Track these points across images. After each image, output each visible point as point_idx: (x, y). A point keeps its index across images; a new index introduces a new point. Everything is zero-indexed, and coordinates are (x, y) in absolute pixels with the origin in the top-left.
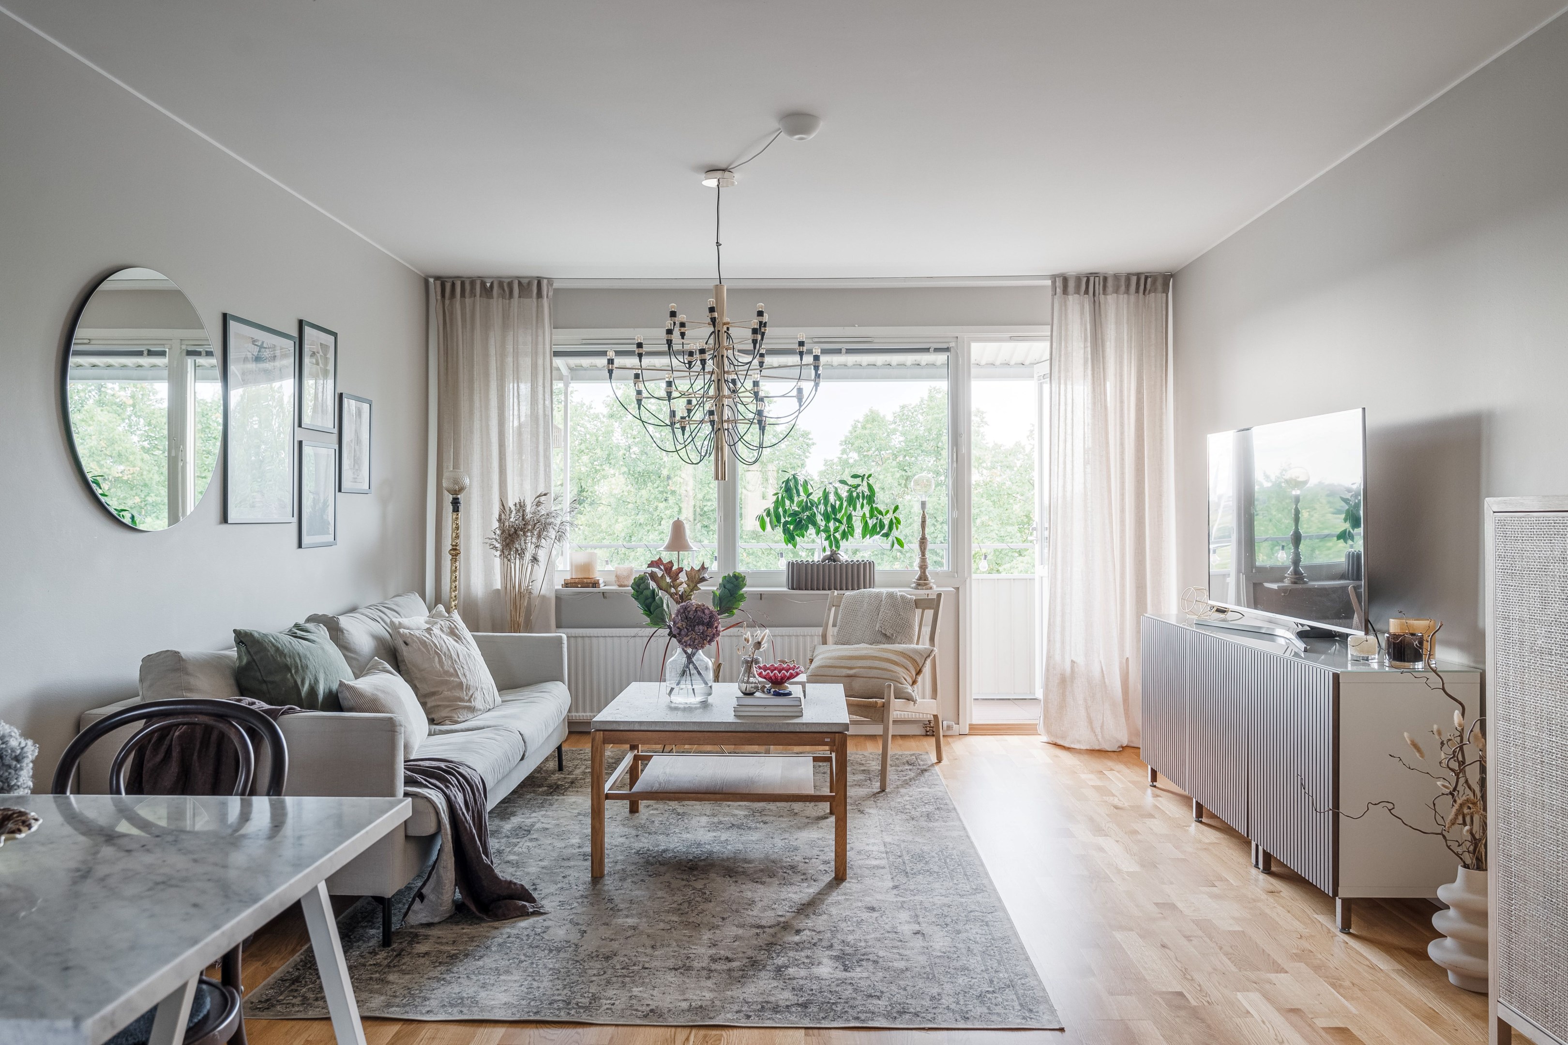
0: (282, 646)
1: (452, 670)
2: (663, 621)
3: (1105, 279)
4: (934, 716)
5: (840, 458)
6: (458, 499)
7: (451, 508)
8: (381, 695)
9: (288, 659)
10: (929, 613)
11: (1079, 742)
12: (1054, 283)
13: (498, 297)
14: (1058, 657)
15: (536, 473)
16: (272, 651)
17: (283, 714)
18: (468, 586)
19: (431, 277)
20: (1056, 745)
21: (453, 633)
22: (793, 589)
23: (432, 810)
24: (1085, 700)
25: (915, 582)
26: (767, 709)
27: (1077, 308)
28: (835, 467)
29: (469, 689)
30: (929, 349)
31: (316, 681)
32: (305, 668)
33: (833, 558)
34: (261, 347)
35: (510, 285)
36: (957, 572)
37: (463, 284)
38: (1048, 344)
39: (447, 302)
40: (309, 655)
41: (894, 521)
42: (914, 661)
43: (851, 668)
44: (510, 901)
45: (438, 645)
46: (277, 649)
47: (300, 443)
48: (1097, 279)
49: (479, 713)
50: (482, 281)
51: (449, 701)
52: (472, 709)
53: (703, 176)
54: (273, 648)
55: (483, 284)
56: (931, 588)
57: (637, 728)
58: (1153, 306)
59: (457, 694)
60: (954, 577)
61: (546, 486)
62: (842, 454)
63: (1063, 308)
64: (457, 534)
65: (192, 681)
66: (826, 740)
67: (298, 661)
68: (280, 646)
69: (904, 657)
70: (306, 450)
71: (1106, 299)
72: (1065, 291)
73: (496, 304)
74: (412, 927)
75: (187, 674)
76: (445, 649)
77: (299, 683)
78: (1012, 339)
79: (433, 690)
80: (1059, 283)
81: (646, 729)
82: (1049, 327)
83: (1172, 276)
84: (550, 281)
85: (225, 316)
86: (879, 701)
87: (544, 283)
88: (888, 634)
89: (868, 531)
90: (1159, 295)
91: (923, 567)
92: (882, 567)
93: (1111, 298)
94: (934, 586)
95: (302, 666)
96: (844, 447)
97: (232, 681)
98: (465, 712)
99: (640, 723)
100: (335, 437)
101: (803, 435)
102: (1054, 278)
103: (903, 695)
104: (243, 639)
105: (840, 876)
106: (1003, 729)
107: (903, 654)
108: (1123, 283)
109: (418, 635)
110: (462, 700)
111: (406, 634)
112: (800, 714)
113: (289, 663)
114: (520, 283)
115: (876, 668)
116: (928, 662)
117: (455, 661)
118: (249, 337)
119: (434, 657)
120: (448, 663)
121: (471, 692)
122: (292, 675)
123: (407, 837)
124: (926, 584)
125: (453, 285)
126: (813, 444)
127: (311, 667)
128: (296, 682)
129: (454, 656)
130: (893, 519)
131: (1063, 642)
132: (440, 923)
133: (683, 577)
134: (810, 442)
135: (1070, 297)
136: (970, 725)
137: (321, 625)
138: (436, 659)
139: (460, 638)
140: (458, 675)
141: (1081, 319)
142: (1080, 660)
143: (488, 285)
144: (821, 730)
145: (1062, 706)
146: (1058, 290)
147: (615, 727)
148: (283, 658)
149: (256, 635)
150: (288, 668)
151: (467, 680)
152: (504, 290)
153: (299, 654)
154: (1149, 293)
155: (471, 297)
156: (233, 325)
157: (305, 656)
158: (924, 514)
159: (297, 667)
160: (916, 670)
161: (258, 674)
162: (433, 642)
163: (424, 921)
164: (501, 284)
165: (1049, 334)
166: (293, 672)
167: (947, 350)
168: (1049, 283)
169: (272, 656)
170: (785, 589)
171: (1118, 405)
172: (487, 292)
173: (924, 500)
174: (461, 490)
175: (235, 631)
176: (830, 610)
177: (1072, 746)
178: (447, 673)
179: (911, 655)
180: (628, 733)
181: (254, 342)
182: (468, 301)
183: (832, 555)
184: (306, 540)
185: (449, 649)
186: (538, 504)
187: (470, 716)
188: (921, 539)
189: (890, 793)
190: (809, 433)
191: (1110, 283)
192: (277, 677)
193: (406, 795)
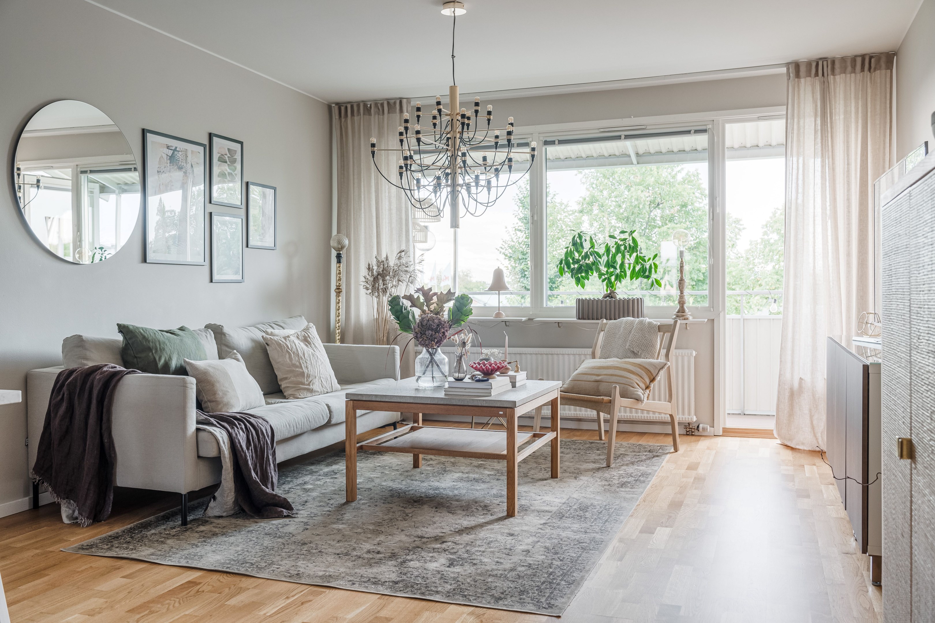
0: (148, 335)
1: (298, 364)
2: (410, 328)
3: (833, 62)
4: (670, 415)
5: (762, 239)
6: (340, 254)
7: (336, 260)
8: (211, 370)
9: (151, 344)
10: (667, 335)
11: (803, 444)
12: (788, 69)
13: (375, 114)
14: (788, 375)
15: (400, 236)
16: (140, 338)
17: (127, 374)
18: (358, 316)
19: (333, 103)
20: (787, 446)
21: (306, 340)
22: (579, 319)
23: (214, 440)
24: (810, 410)
25: (675, 314)
26: (467, 390)
27: (809, 89)
28: (758, 246)
29: (309, 377)
30: (690, 131)
31: (170, 359)
32: (162, 350)
33: (611, 295)
34: (175, 150)
35: (382, 105)
36: (713, 307)
37: (352, 107)
38: (784, 121)
39: (343, 120)
40: (167, 342)
41: (653, 266)
42: (648, 372)
43: (598, 375)
44: (273, 507)
45: (289, 346)
46: (144, 337)
47: (211, 214)
48: (825, 63)
49: (317, 393)
50: (364, 104)
51: (295, 384)
52: (311, 391)
53: (442, 7)
54: (141, 336)
55: (365, 105)
56: (687, 319)
57: (374, 399)
58: (879, 81)
59: (300, 379)
60: (710, 311)
61: (406, 246)
62: (764, 235)
63: (796, 88)
64: (340, 277)
65: (88, 353)
66: (500, 413)
67: (158, 346)
68: (146, 335)
69: (640, 368)
70: (215, 218)
71: (834, 79)
72: (798, 75)
73: (374, 119)
74: (209, 517)
75: (86, 349)
76: (294, 349)
77: (157, 359)
78: (759, 119)
79: (285, 376)
80: (792, 70)
81: (379, 400)
82: (785, 107)
83: (894, 54)
84: (408, 100)
85: (143, 131)
86: (606, 398)
87: (404, 102)
88: (635, 352)
89: (635, 275)
90: (883, 71)
91: (682, 302)
92: (648, 303)
93: (840, 79)
94: (691, 318)
95: (160, 348)
96: (766, 229)
97: (119, 357)
98: (305, 392)
99: (376, 396)
100: (243, 212)
101: (735, 222)
102: (788, 65)
103: (633, 396)
104: (122, 329)
105: (510, 513)
106: (754, 433)
107: (640, 366)
108: (849, 64)
109: (276, 340)
110: (303, 384)
111: (267, 338)
112: (489, 395)
113: (151, 346)
114: (388, 103)
115: (616, 375)
116: (662, 373)
117: (301, 358)
118: (164, 144)
119: (286, 354)
120: (295, 359)
121: (311, 379)
123: (199, 457)
124: (683, 316)
125: (346, 108)
126: (744, 229)
127: (167, 349)
128: (155, 359)
129: (301, 354)
130: (653, 264)
131: (793, 363)
132: (227, 516)
133: (435, 298)
134: (741, 227)
135: (802, 80)
136: (723, 428)
137: (210, 330)
138: (287, 356)
139: (309, 343)
140: (302, 367)
141: (813, 97)
142: (808, 378)
143: (369, 106)
144: (496, 406)
145: (791, 414)
146: (791, 75)
147: (360, 398)
149: (131, 327)
150: (150, 349)
151: (308, 371)
152: (379, 109)
153: (159, 341)
154: (875, 70)
155: (358, 115)
156: (150, 137)
157: (164, 343)
158: (682, 261)
159: (156, 349)
160: (650, 378)
161: (132, 352)
162: (286, 344)
163: (217, 514)
164: (376, 104)
165: (785, 113)
166: (154, 352)
167: (705, 131)
168: (784, 70)
169: (140, 341)
170: (575, 319)
171: (846, 166)
172: (368, 110)
173: (682, 250)
174: (342, 248)
175: (118, 324)
176: (599, 334)
177: (798, 447)
178: (294, 365)
179: (647, 367)
180: (369, 402)
181: (168, 147)
182: (356, 118)
183: (610, 294)
184: (216, 277)
185: (297, 350)
186: (400, 258)
187: (309, 394)
188: (680, 281)
189: (612, 468)
190: (740, 220)
191: (837, 65)
192: (143, 355)
193: (198, 430)
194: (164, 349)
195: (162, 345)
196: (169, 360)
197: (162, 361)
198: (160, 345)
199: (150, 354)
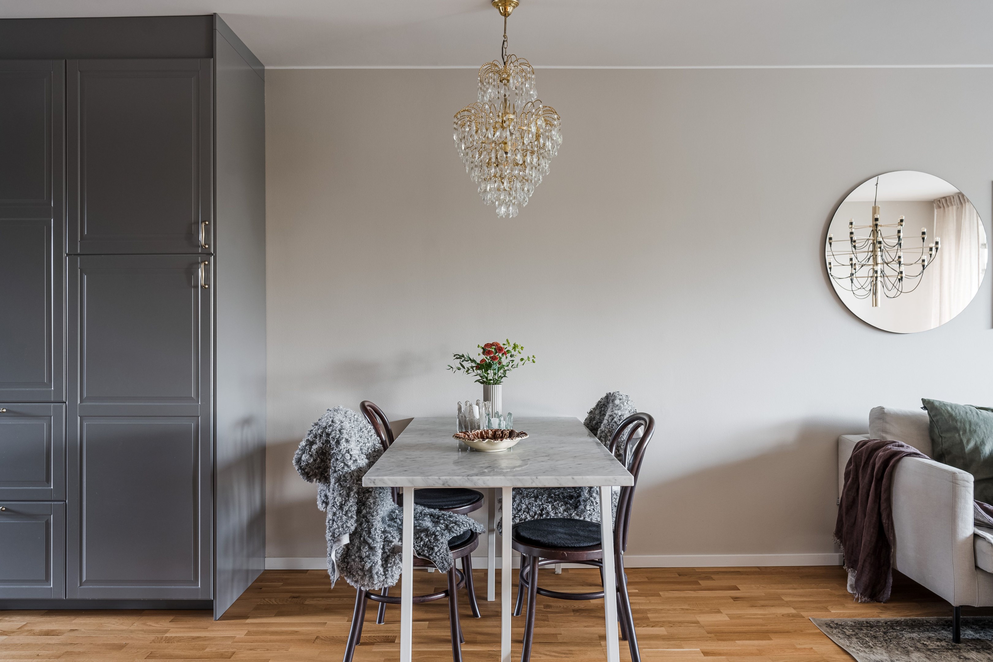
0: (956, 414)
9: (959, 424)
16: (946, 416)
17: (906, 455)
31: (983, 443)
32: (973, 432)
40: (981, 423)
46: (951, 415)
54: (948, 415)
65: (888, 426)
67: (968, 427)
68: (954, 414)
75: (886, 422)
77: (965, 441)
95: (970, 430)
104: (928, 405)
113: (959, 427)
122: (959, 435)
123: (977, 568)
127: (980, 432)
128: (961, 441)
148: (954, 422)
149: (937, 404)
150: (957, 430)
153: (970, 422)
159: (965, 431)
161: (937, 431)
166: (961, 433)
169: (945, 419)
175: (922, 399)
192: (948, 435)
193: (976, 536)
194: (975, 431)
195: (973, 427)
196: (981, 445)
197: (971, 445)
198: (970, 426)
199: (957, 435)
